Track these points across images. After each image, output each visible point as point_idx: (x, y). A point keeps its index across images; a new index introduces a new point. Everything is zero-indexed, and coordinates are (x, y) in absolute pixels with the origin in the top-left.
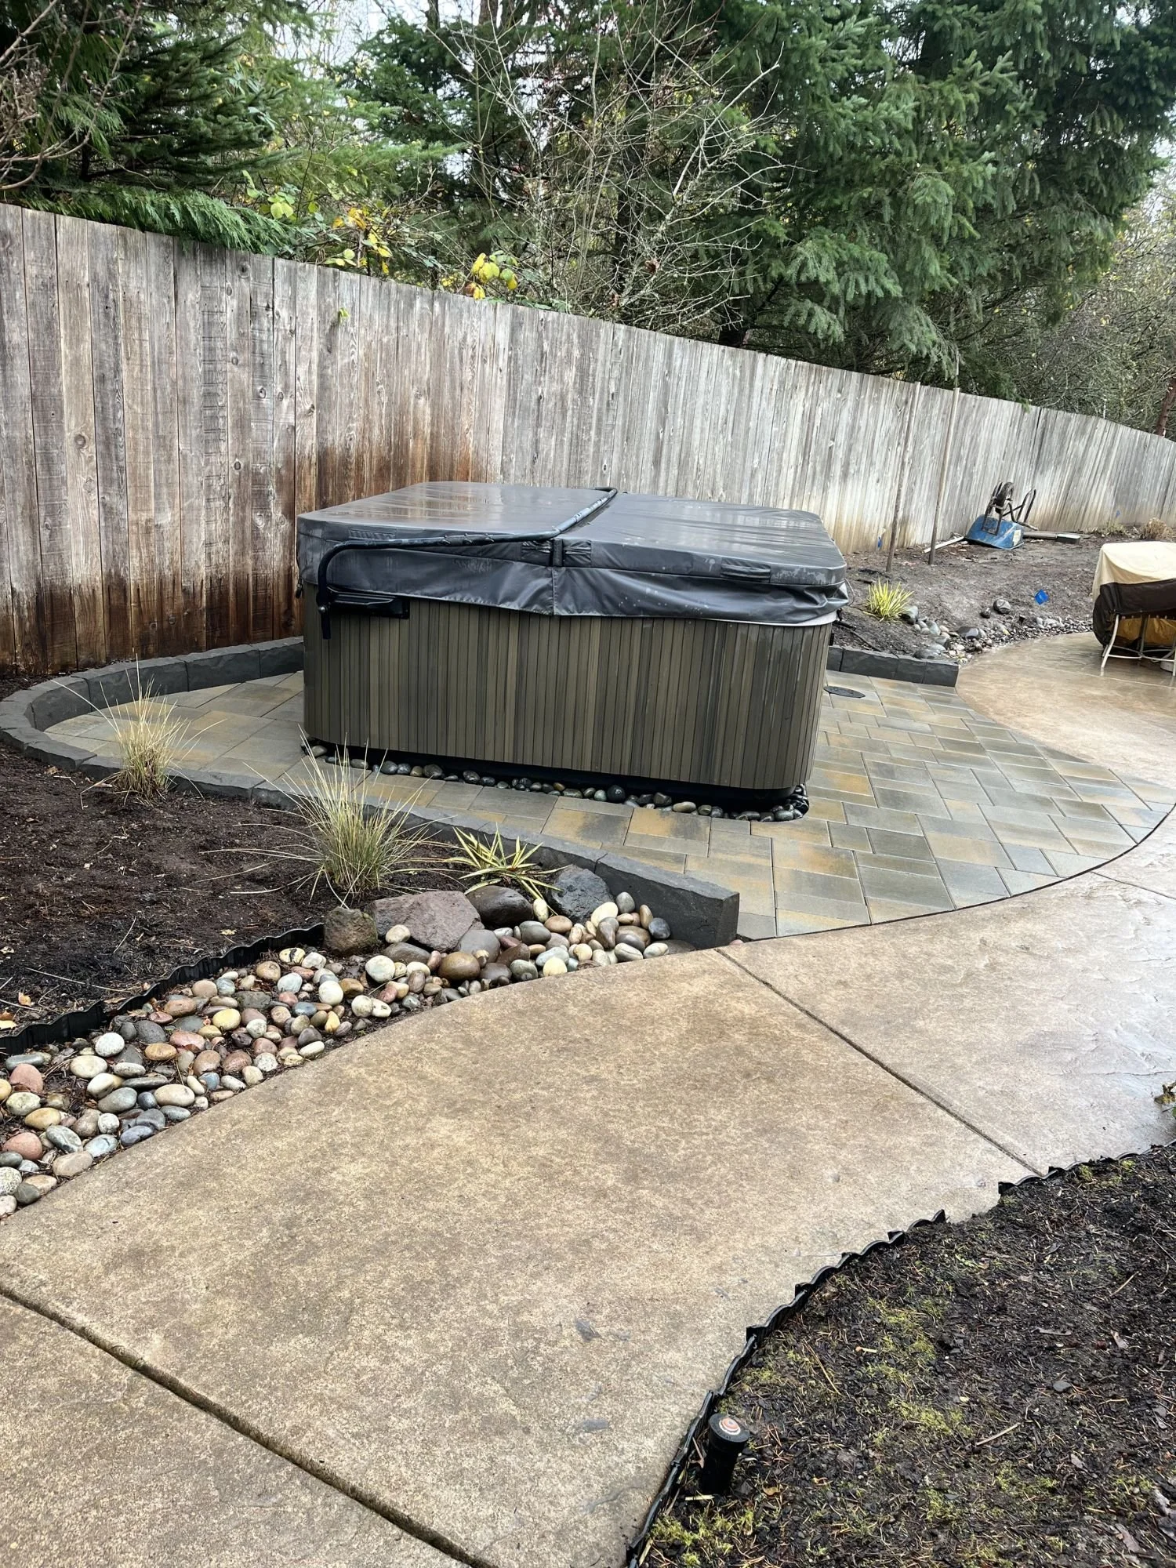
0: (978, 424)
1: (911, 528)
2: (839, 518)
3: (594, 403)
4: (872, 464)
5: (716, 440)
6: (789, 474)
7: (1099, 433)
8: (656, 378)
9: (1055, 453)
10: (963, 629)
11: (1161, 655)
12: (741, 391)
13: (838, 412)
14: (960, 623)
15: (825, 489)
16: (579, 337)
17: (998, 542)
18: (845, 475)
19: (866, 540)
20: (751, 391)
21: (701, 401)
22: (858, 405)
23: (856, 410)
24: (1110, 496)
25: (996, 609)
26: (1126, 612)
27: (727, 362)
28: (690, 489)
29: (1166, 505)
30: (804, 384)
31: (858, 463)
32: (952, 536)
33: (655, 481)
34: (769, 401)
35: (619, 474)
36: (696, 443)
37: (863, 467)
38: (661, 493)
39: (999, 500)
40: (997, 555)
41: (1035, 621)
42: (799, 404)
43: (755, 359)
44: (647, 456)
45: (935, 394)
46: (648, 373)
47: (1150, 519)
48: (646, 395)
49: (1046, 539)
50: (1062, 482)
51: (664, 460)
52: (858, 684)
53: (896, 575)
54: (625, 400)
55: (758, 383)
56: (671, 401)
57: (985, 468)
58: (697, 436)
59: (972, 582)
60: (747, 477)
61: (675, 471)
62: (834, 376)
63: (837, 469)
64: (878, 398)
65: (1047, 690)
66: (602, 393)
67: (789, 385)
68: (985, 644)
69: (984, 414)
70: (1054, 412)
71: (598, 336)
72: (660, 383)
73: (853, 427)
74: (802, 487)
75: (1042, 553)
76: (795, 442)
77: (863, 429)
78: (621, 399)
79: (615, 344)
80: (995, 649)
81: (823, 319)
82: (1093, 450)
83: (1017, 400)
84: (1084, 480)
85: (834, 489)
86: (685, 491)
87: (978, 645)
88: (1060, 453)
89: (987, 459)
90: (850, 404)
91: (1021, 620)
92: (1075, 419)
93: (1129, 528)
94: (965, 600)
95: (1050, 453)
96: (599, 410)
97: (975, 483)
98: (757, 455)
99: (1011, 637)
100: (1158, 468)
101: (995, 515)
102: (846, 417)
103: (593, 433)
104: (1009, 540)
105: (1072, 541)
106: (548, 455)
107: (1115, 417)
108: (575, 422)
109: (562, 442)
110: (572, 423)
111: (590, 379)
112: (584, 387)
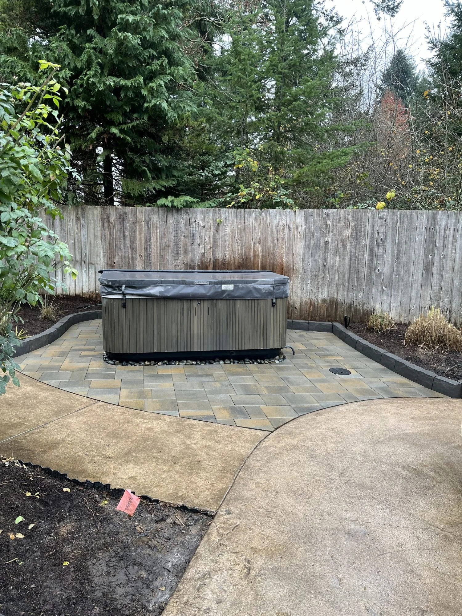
16: (353, 217)
46: (413, 229)
48: (412, 239)
51: (436, 269)
54: (393, 241)
56: (439, 241)
66: (372, 238)
72: (425, 233)
78: (389, 241)
79: (380, 218)
96: (371, 246)
103: (367, 255)
106: (334, 264)
108: (353, 251)
109: (344, 259)
110: (351, 251)
111: (363, 233)
112: (358, 237)
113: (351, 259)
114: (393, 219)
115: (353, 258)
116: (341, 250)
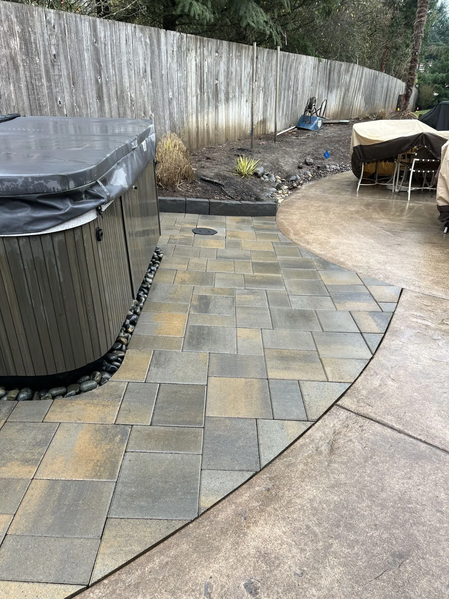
0: (297, 69)
1: (268, 124)
2: (227, 122)
3: (40, 60)
4: (242, 92)
5: (141, 83)
6: (193, 101)
7: (355, 71)
8: (87, 43)
9: (336, 81)
10: (288, 177)
11: (386, 181)
12: (152, 52)
13: (217, 64)
14: (287, 173)
15: (217, 108)
16: (17, 17)
17: (311, 127)
18: (227, 100)
19: (244, 133)
20: (160, 52)
21: (124, 59)
22: (229, 60)
23: (228, 62)
24: (363, 101)
25: (306, 163)
26: (367, 161)
27: (139, 34)
28: (129, 112)
29: (387, 104)
30: (194, 47)
31: (234, 92)
32: (290, 127)
33: (101, 109)
34: (172, 58)
35: (73, 106)
36: (127, 85)
37: (237, 94)
38: (108, 116)
39: (309, 107)
40: (310, 134)
41: (325, 167)
42: (192, 61)
43: (159, 34)
44: (92, 93)
45: (272, 53)
46: (80, 41)
47: (381, 110)
48: (81, 55)
49: (334, 123)
50: (340, 96)
51: (105, 96)
52: (211, 225)
53: (256, 150)
54: (66, 58)
55: (163, 47)
56: (102, 59)
57: (303, 91)
58: (126, 81)
59: (295, 150)
60: (167, 104)
61: (115, 103)
62: (212, 43)
63: (222, 96)
64: (241, 56)
65: (327, 211)
66: (45, 53)
67: (184, 48)
68: (299, 184)
69: (300, 64)
70: (334, 62)
71: (32, 16)
72: (91, 48)
73: (228, 72)
74: (202, 107)
75: (331, 131)
76: (194, 83)
77: (234, 73)
78: (62, 58)
79: (48, 22)
80: (304, 187)
81: (198, 8)
82: (353, 79)
83: (316, 56)
84: (350, 94)
85: (222, 107)
86: (125, 113)
87: (295, 185)
88: (339, 82)
89: (303, 86)
90: (224, 59)
91: (319, 167)
92: (344, 65)
93: (372, 115)
94: (291, 160)
95: (334, 82)
96: (46, 66)
97: (299, 99)
98: (170, 90)
99: (313, 179)
100: (382, 87)
101: (308, 114)
102: (223, 67)
103: (44, 81)
104: (316, 126)
105: (346, 123)
106: (9, 96)
107: (363, 64)
108: (28, 74)
109: (19, 87)
110: (25, 74)
111: (34, 46)
112: (30, 51)
113: (28, 86)
114: (60, 24)
115: (30, 86)
116: (13, 73)
